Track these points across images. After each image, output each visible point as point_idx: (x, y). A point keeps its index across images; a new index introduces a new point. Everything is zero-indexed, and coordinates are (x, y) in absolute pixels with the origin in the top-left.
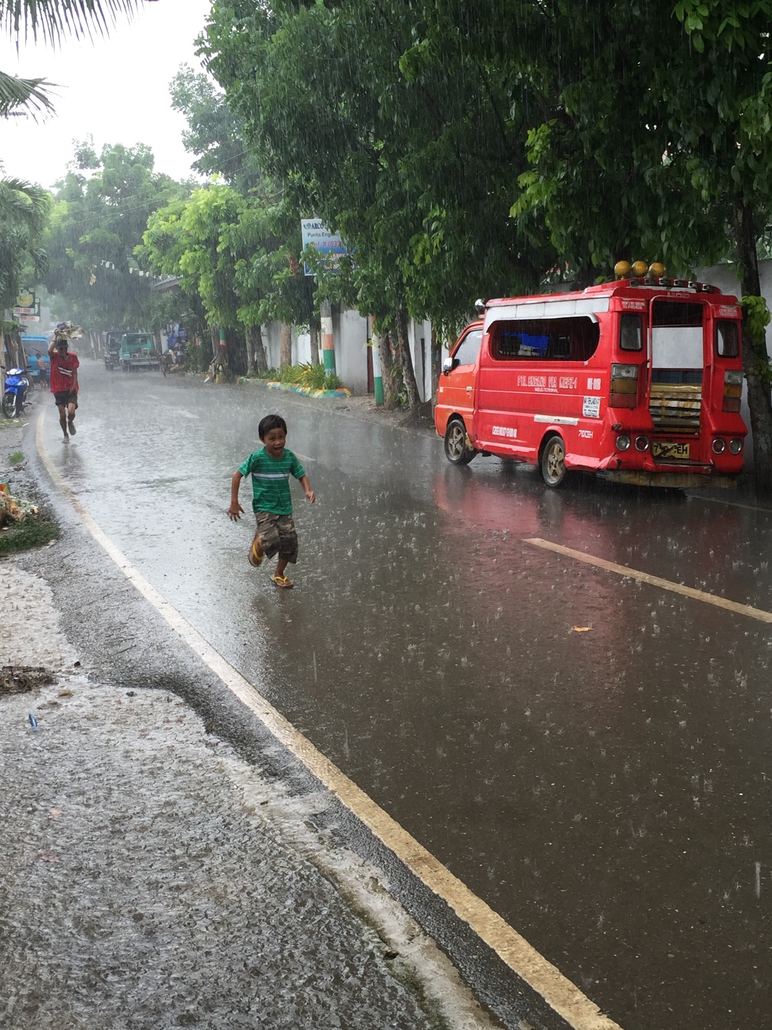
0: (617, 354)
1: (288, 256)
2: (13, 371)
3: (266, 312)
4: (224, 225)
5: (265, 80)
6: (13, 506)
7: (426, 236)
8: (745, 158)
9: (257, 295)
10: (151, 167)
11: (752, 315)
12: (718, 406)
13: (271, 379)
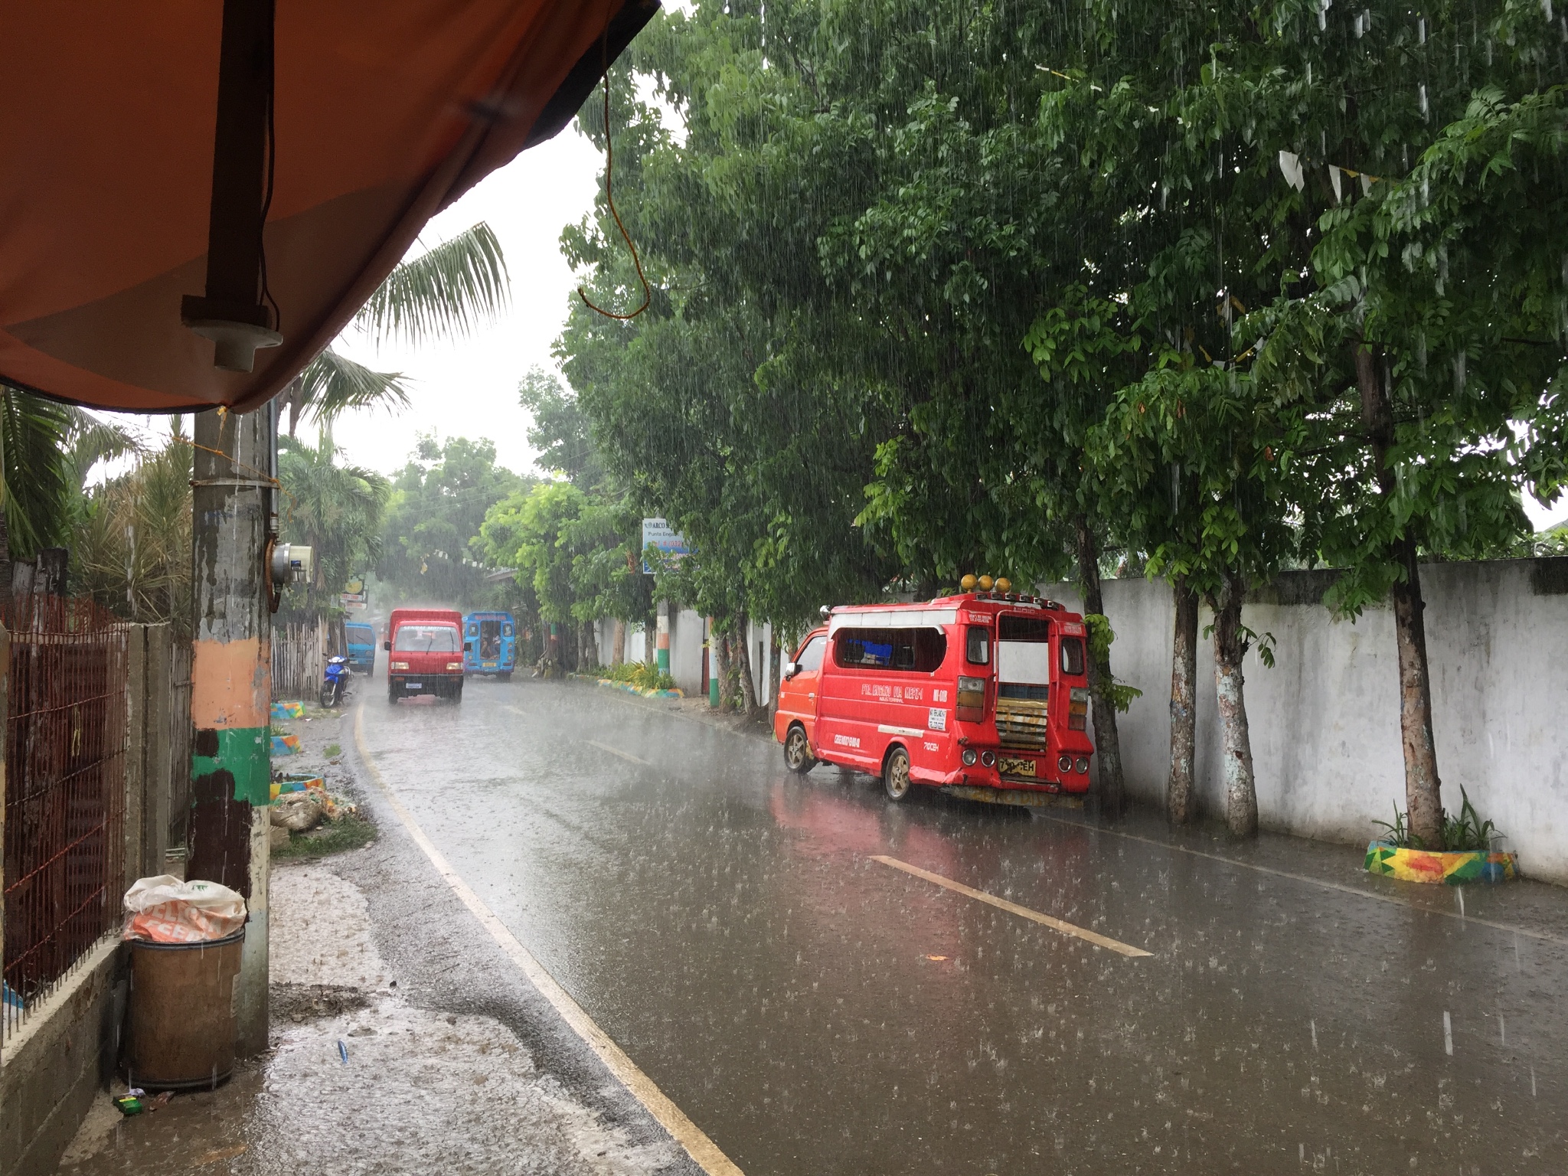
0: (964, 666)
1: (627, 553)
2: (335, 659)
3: (601, 608)
4: (564, 520)
5: (618, 384)
6: (330, 804)
7: (770, 540)
8: (1090, 483)
9: (593, 591)
10: (493, 461)
11: (1096, 633)
12: (1064, 724)
13: (602, 677)
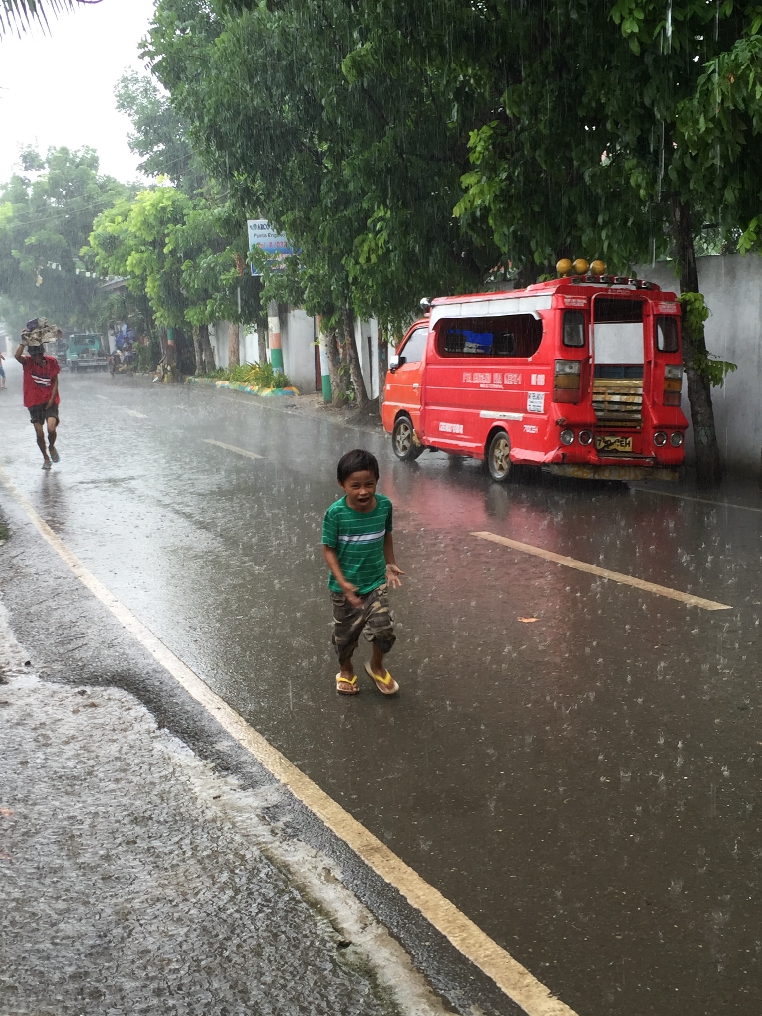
0: (561, 349)
1: (234, 256)
3: (213, 312)
4: (170, 226)
5: (210, 83)
7: (370, 235)
8: (681, 158)
9: (205, 295)
10: (96, 168)
11: (691, 311)
12: (659, 400)
13: (220, 379)
